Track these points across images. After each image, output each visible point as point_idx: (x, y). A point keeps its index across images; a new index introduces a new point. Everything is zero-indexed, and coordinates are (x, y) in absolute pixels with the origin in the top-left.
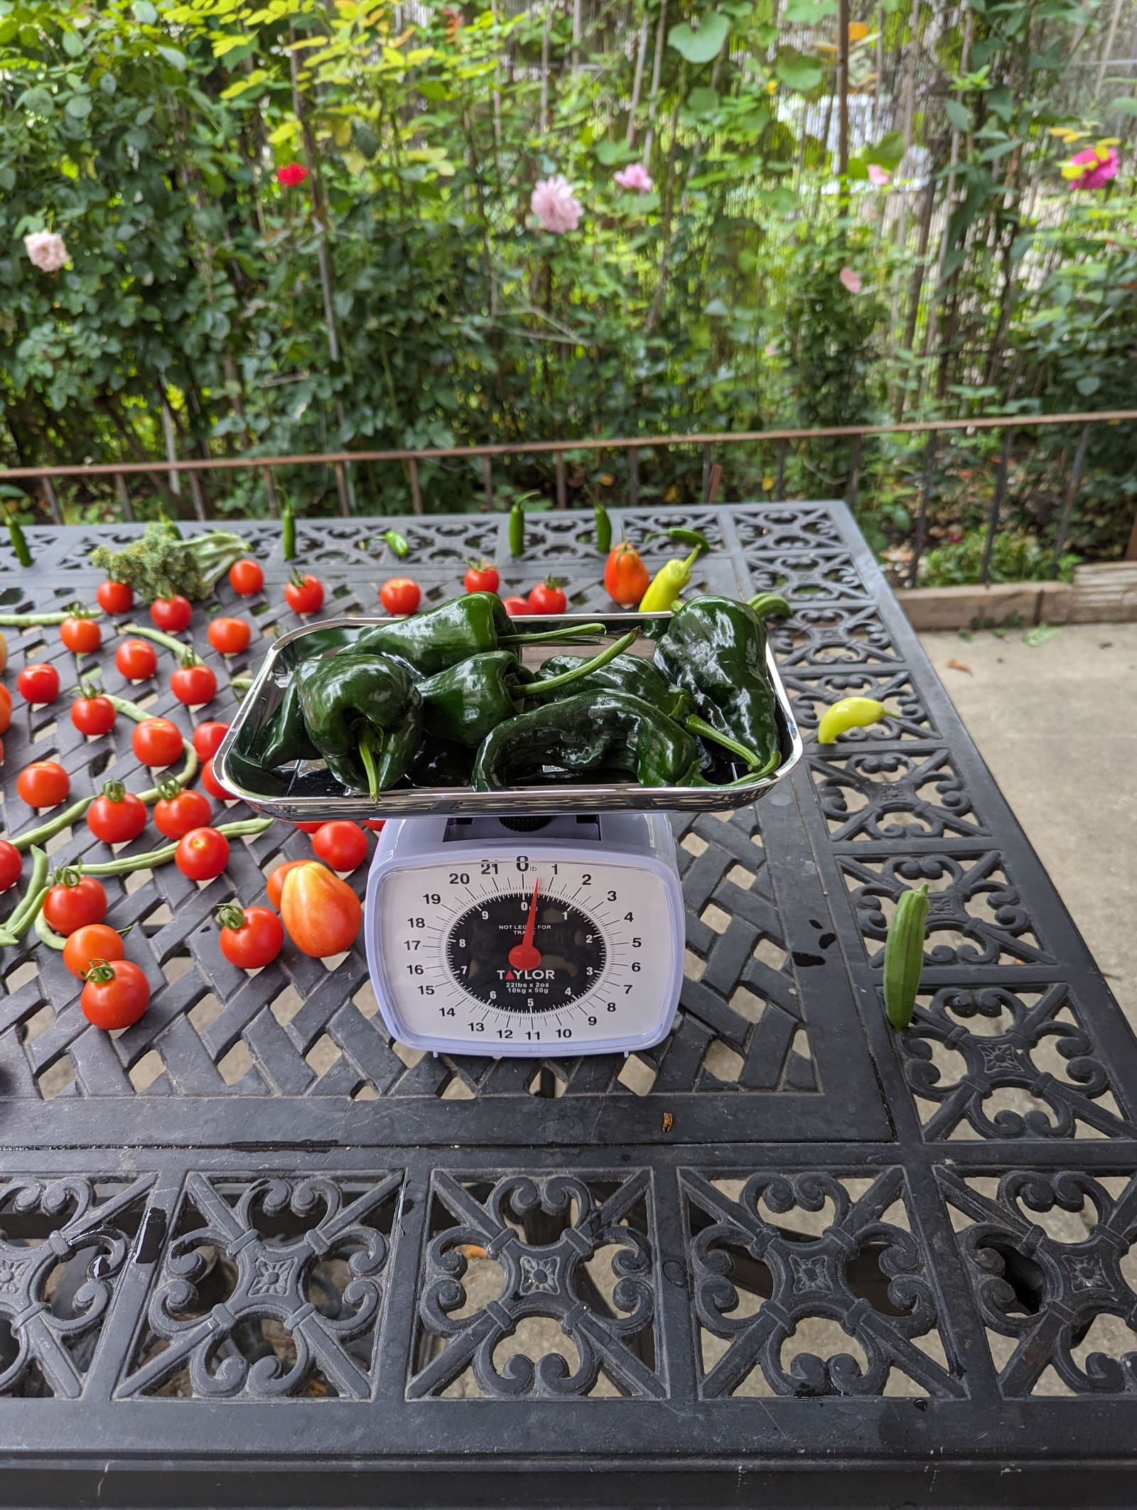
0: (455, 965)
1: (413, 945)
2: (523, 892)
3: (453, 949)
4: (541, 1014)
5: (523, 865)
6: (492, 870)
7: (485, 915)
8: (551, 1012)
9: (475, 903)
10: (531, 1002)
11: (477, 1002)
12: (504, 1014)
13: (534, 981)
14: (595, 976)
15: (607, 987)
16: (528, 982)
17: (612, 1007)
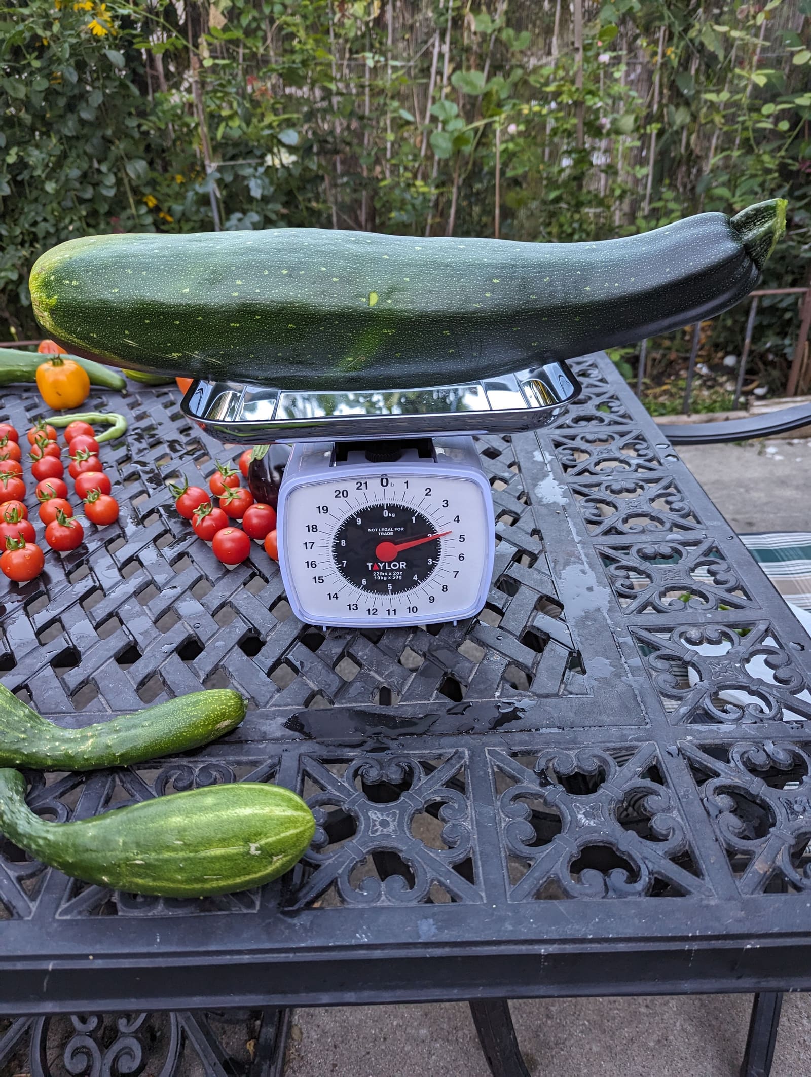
0: (338, 559)
1: (309, 546)
2: (385, 502)
3: (337, 548)
4: (397, 595)
5: (384, 481)
6: (364, 486)
7: (359, 521)
8: (404, 594)
9: (352, 512)
10: (390, 587)
11: (353, 587)
12: (372, 596)
13: (392, 570)
14: (434, 565)
15: (442, 573)
16: (388, 571)
17: (445, 588)
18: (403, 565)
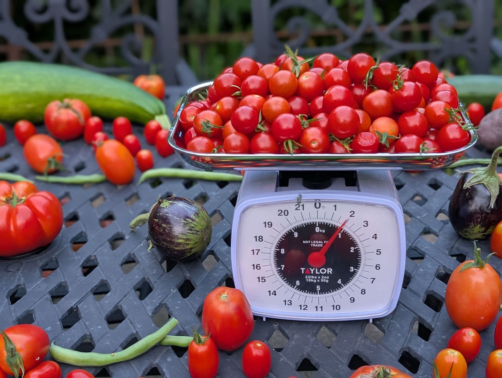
0: (278, 264)
1: (256, 252)
2: (317, 221)
3: (278, 254)
4: (324, 295)
5: (317, 204)
6: (301, 208)
7: (296, 235)
8: (330, 294)
9: (291, 227)
10: (318, 288)
11: (289, 287)
12: (304, 294)
13: (321, 275)
14: (355, 272)
15: (361, 279)
16: (317, 275)
17: (363, 292)
18: (330, 271)
